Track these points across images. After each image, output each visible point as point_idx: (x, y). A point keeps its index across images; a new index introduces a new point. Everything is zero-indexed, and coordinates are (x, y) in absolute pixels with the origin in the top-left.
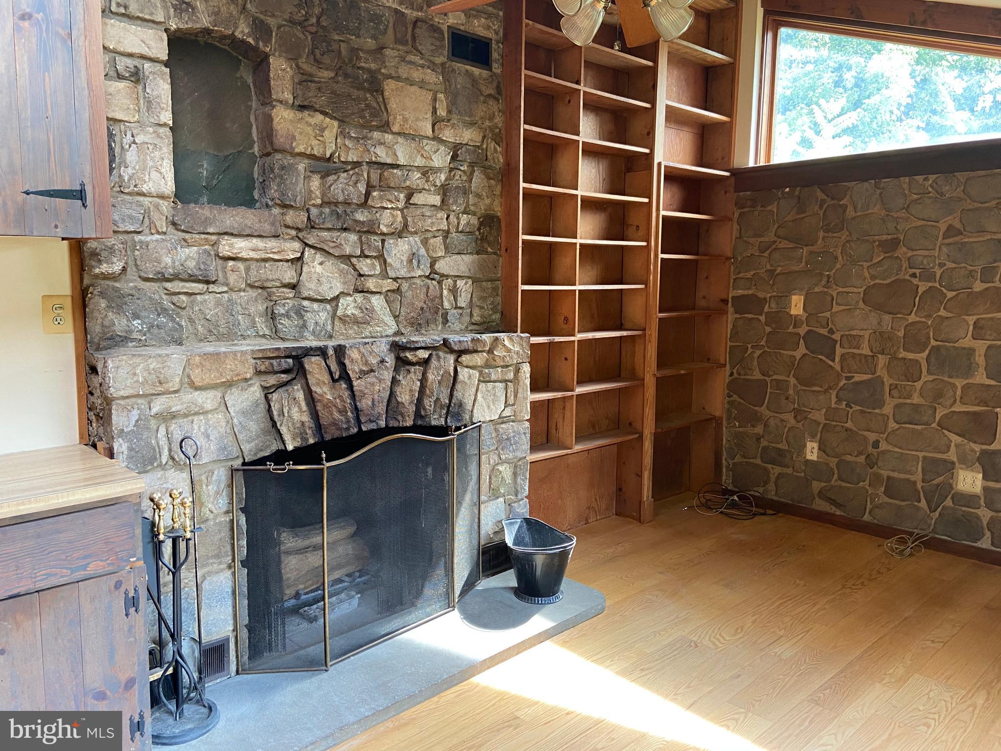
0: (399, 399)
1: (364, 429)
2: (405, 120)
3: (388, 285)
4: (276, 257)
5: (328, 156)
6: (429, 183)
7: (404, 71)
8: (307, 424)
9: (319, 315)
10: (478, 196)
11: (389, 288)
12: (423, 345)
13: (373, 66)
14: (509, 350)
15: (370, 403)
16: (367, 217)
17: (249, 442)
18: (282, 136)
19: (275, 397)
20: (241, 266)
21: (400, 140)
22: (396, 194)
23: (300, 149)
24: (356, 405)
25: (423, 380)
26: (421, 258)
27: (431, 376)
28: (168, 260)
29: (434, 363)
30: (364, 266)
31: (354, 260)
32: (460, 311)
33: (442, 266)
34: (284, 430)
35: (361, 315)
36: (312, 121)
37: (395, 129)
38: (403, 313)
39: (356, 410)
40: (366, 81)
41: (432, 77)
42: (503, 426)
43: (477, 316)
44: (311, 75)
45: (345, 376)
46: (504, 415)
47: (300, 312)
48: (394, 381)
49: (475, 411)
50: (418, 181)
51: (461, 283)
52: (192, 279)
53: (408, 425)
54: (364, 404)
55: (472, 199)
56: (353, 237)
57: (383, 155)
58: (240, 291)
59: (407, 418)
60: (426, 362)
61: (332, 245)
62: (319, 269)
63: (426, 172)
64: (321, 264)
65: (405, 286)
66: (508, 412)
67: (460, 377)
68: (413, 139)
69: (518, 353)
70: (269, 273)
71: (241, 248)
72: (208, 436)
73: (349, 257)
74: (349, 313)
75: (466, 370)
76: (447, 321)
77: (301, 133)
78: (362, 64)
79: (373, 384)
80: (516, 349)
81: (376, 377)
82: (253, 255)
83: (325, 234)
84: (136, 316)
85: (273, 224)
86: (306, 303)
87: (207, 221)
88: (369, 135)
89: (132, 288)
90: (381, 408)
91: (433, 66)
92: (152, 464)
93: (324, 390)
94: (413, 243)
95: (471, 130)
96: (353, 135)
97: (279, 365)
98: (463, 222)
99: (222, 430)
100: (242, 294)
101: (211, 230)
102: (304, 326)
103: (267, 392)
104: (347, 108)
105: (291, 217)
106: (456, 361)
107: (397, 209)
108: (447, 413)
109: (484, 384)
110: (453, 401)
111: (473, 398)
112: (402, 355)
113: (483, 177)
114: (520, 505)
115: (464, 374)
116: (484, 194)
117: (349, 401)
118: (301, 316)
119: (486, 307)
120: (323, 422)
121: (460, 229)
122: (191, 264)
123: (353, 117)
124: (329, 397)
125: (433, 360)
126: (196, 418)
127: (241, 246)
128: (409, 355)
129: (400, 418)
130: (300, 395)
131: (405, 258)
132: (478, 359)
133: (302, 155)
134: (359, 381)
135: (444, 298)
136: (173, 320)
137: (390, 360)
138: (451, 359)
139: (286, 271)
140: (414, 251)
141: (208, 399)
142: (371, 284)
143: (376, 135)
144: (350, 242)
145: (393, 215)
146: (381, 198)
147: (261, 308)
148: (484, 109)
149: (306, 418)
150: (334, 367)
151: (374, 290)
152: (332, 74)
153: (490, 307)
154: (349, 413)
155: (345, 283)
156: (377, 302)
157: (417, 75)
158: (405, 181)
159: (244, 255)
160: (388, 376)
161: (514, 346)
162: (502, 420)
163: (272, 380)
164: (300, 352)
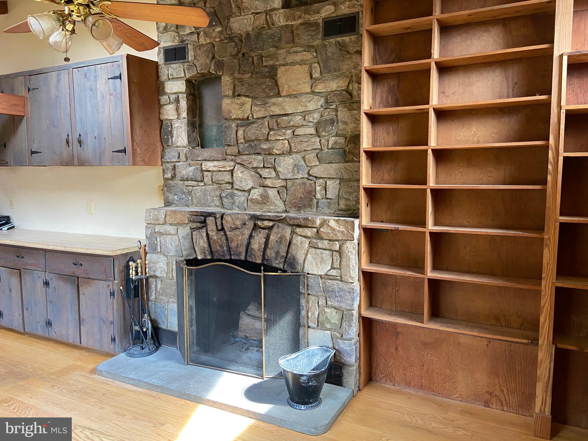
1: (233, 258)
2: (289, 87)
3: (279, 183)
4: (223, 169)
5: (246, 117)
7: (289, 59)
8: (206, 249)
9: (241, 198)
10: (345, 123)
15: (236, 245)
16: (268, 146)
17: (185, 251)
18: (225, 112)
19: (194, 233)
20: (209, 174)
21: (287, 99)
22: (284, 131)
23: (234, 117)
24: (228, 245)
25: (267, 238)
26: (299, 167)
27: (272, 237)
28: (184, 172)
30: (265, 173)
31: (259, 170)
32: (329, 201)
36: (239, 102)
37: (283, 94)
38: (288, 200)
39: (229, 248)
40: (266, 72)
43: (343, 204)
45: (223, 229)
46: (329, 273)
48: (251, 236)
49: (306, 265)
50: (299, 121)
51: (329, 182)
53: (258, 262)
54: (233, 245)
55: (341, 126)
56: (260, 158)
57: (277, 110)
58: (209, 185)
59: (258, 259)
60: (271, 228)
61: (248, 162)
62: (240, 175)
63: (305, 114)
64: (241, 172)
65: (289, 183)
66: (333, 272)
67: (294, 241)
68: (295, 97)
69: (342, 232)
71: (210, 166)
72: (172, 245)
73: (257, 168)
75: (300, 237)
76: (318, 206)
77: (233, 109)
80: (341, 229)
82: (214, 169)
84: (176, 195)
85: (222, 154)
87: (198, 156)
88: (269, 101)
89: (175, 184)
90: (243, 249)
91: (309, 48)
93: (213, 234)
94: (295, 158)
95: (337, 81)
96: (259, 104)
99: (177, 243)
101: (199, 159)
102: (234, 203)
103: (193, 229)
104: (256, 90)
105: (229, 150)
106: (293, 231)
107: (285, 139)
108: (285, 262)
110: (289, 255)
111: (304, 257)
113: (346, 110)
115: (297, 240)
116: (349, 121)
117: (225, 242)
118: (233, 198)
120: (213, 250)
123: (260, 94)
124: (215, 238)
129: (253, 256)
130: (204, 235)
131: (291, 168)
134: (230, 232)
136: (187, 197)
138: (289, 230)
140: (296, 163)
143: (273, 100)
144: (257, 161)
145: (283, 144)
149: (206, 246)
150: (219, 223)
151: (271, 186)
152: (250, 75)
154: (225, 248)
155: (254, 182)
159: (210, 169)
160: (247, 233)
161: (339, 227)
163: (195, 225)
164: (206, 215)
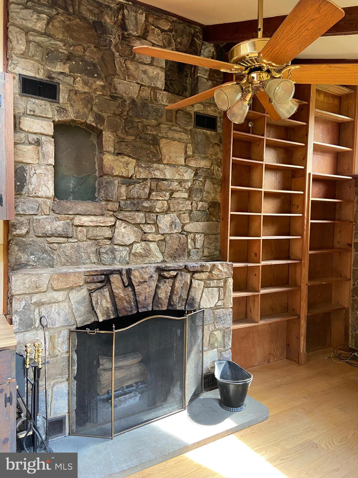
0: (160, 296)
1: (140, 311)
2: (170, 157)
3: (159, 237)
4: (102, 225)
5: (130, 176)
6: (182, 187)
7: (170, 135)
8: (110, 309)
9: (123, 253)
10: (208, 192)
11: (159, 239)
12: (173, 268)
13: (155, 133)
14: (221, 271)
15: (144, 298)
16: (149, 204)
17: (80, 317)
18: (107, 168)
19: (94, 294)
20: (84, 229)
21: (167, 167)
22: (164, 193)
23: (116, 173)
24: (136, 299)
25: (173, 287)
26: (176, 224)
27: (177, 285)
28: (48, 227)
29: (179, 277)
30: (147, 228)
31: (141, 226)
32: (197, 250)
33: (188, 228)
34: (98, 311)
35: (144, 252)
36: (123, 160)
37: (165, 162)
38: (166, 251)
39: (136, 301)
40: (151, 140)
41: (184, 136)
42: (217, 310)
43: (207, 252)
44: (124, 139)
45: (131, 284)
46: (218, 305)
47: (113, 251)
48: (157, 287)
49: (201, 303)
50: (176, 186)
51: (197, 236)
52: (60, 236)
53: (164, 309)
54: (141, 298)
55: (205, 194)
56: (142, 214)
57: (158, 175)
58: (83, 241)
59: (164, 306)
60: (175, 277)
61: (130, 218)
62: (123, 230)
63: (180, 182)
64: (124, 228)
65: (168, 238)
66: (220, 303)
67: (194, 285)
68: (174, 167)
69: (226, 273)
70: (98, 232)
71: (85, 221)
72: (59, 314)
73: (139, 224)
74: (138, 251)
75: (197, 281)
76: (190, 255)
77: (117, 166)
78: (149, 132)
79: (146, 289)
80: (225, 270)
81: (148, 285)
82: (91, 224)
83: (127, 214)
84: (32, 254)
85: (101, 209)
86: (116, 247)
87: (69, 209)
88: (152, 165)
89: (31, 241)
90: (150, 301)
91: (185, 131)
92: (31, 327)
93: (119, 291)
94: (173, 216)
95: (205, 161)
96: (143, 166)
97: (97, 279)
98: (199, 206)
99: (67, 311)
100: (85, 243)
101: (71, 213)
102: (115, 258)
103: (90, 292)
104: (140, 153)
105: (110, 206)
106: (192, 277)
107: (165, 200)
108: (186, 304)
109: (206, 289)
110: (189, 297)
111: (200, 296)
112: (162, 274)
113: (211, 183)
114: (226, 353)
115: (195, 283)
116: (211, 192)
117: (132, 297)
118: (113, 253)
119: (211, 248)
120: (118, 307)
121: (198, 209)
122: (60, 229)
123: (143, 157)
124: (122, 295)
125: (178, 276)
126: (54, 305)
127: (85, 220)
128: (166, 274)
129: (160, 306)
130: (107, 294)
131: (168, 224)
132: (204, 276)
133: (116, 176)
134: (138, 287)
135: (189, 244)
136: (50, 256)
137: (156, 276)
138: (189, 276)
139: (106, 232)
140: (173, 220)
141: (60, 296)
142: (150, 237)
143: (155, 165)
144: (140, 217)
145: (163, 203)
146: (157, 195)
147: (94, 249)
148: (212, 150)
149: (109, 305)
150: (125, 280)
151: (152, 240)
152: (134, 138)
153: (213, 248)
154: (132, 303)
155: (136, 237)
156: (153, 246)
157: (177, 136)
158: (169, 187)
159: (86, 224)
160: (154, 284)
161: (224, 269)
162: (217, 307)
163: (93, 286)
164: (108, 272)
